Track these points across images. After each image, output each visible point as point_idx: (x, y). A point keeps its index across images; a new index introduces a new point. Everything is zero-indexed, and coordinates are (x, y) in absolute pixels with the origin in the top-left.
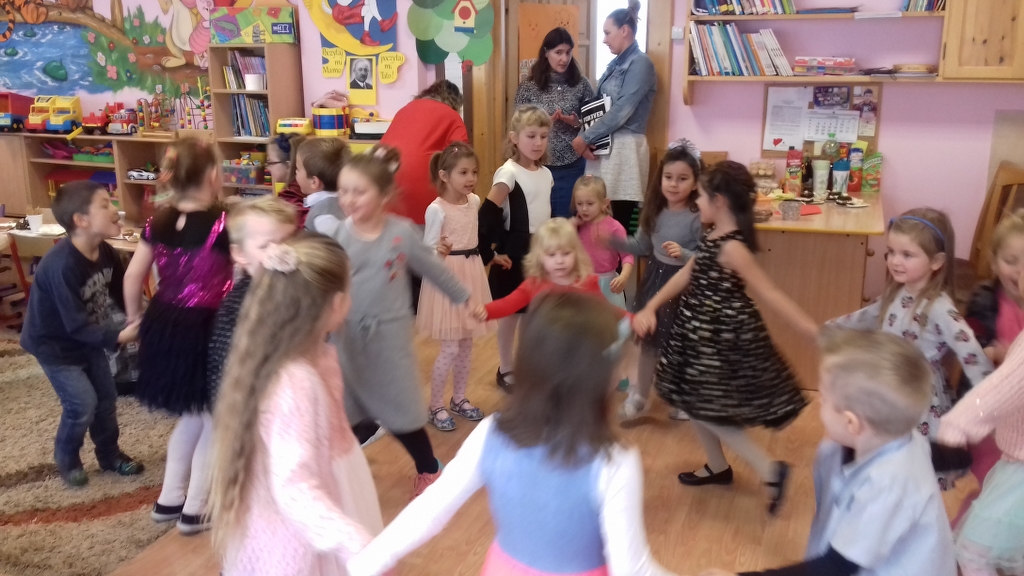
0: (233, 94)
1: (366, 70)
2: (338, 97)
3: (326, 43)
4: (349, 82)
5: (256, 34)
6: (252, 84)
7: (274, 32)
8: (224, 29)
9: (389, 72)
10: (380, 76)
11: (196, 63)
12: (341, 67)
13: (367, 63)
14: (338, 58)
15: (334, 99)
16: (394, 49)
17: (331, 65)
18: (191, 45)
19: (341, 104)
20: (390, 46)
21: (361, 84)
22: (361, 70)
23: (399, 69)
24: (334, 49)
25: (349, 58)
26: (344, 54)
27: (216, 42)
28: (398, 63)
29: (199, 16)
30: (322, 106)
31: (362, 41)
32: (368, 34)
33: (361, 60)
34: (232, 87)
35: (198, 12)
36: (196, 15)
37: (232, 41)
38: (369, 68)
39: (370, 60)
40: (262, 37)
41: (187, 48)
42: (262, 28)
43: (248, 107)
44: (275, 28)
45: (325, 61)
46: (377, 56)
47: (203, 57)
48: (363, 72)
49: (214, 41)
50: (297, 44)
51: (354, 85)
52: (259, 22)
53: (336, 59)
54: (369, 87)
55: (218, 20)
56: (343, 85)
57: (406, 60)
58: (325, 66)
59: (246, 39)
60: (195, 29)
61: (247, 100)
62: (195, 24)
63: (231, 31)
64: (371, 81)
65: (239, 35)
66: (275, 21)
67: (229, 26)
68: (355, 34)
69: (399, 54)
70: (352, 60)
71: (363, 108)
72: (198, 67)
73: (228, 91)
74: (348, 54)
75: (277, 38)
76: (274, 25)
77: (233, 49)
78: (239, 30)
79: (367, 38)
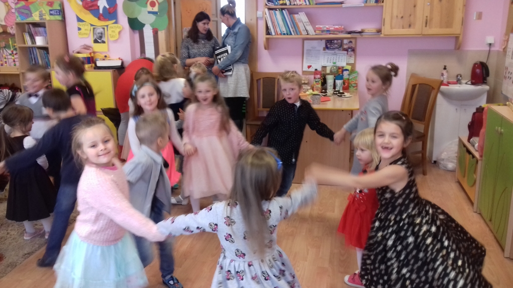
0: (29, 47)
1: (102, 33)
2: (87, 47)
3: (79, 20)
4: (92, 39)
5: (41, 15)
6: (40, 41)
7: (51, 14)
8: (23, 13)
9: (114, 34)
10: (109, 36)
11: (8, 31)
12: (88, 32)
13: (102, 30)
14: (86, 27)
15: (85, 48)
16: (116, 23)
17: (82, 31)
18: (5, 22)
19: (89, 51)
20: (114, 21)
21: (99, 41)
22: (99, 33)
23: (120, 33)
24: (84, 23)
25: (92, 27)
26: (90, 25)
27: (19, 20)
28: (118, 30)
29: (9, 7)
30: (78, 53)
31: (99, 19)
32: (102, 15)
33: (99, 29)
34: (29, 43)
35: (9, 5)
36: (8, 6)
37: (28, 19)
38: (103, 33)
39: (104, 28)
40: (44, 17)
41: (3, 23)
42: (44, 12)
43: (38, 53)
44: (51, 12)
45: (79, 29)
46: (107, 26)
47: (12, 28)
48: (100, 35)
49: (17, 19)
50: (64, 20)
51: (96, 41)
52: (42, 9)
53: (85, 28)
54: (104, 42)
55: (19, 8)
56: (90, 41)
57: (123, 28)
58: (80, 31)
59: (36, 18)
60: (8, 13)
61: (37, 50)
62: (7, 10)
63: (27, 14)
64: (105, 39)
65: (32, 16)
66: (51, 8)
67: (26, 11)
68: (95, 16)
69: (119, 25)
70: (94, 29)
71: (101, 53)
72: (10, 34)
73: (26, 45)
74: (92, 25)
75: (52, 18)
76: (50, 10)
77: (28, 24)
78: (31, 13)
79: (102, 17)
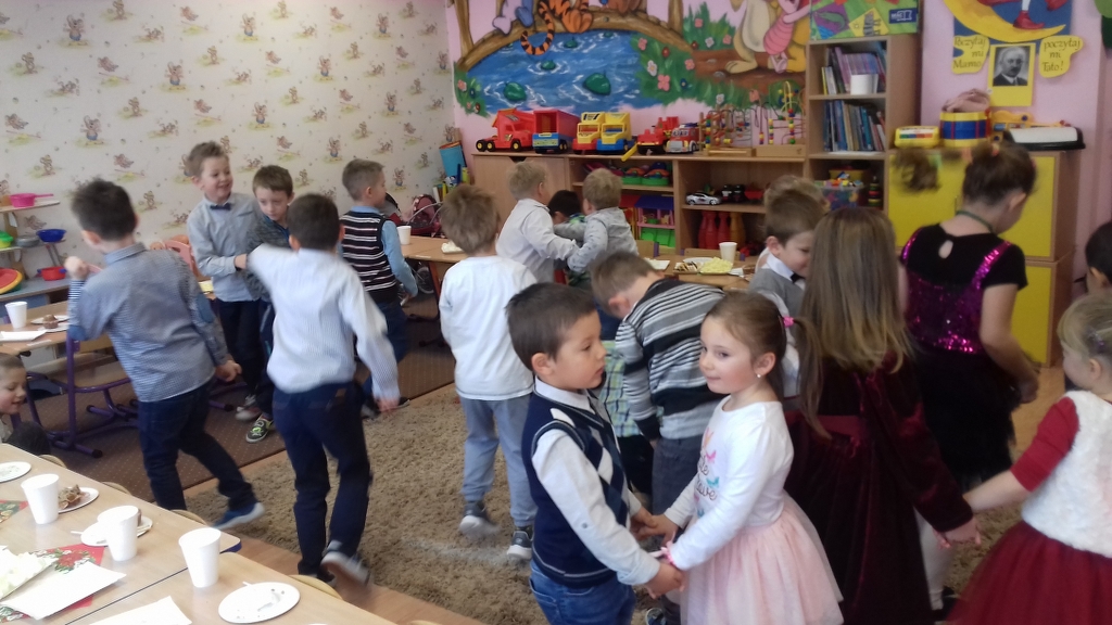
0: (834, 101)
1: (1019, 61)
2: (977, 97)
3: (960, 30)
4: (991, 77)
5: (868, 25)
6: (859, 86)
7: (892, 21)
8: (827, 21)
9: (1056, 61)
10: (1041, 68)
11: (770, 66)
12: (981, 59)
13: (1021, 52)
14: (977, 48)
15: (972, 100)
16: (1066, 32)
17: (966, 57)
18: (765, 44)
19: (984, 107)
20: (1061, 28)
21: (1010, 80)
22: (1011, 61)
23: (1073, 57)
24: (972, 37)
25: (994, 47)
26: (987, 42)
27: (817, 39)
28: (1071, 50)
29: (779, 10)
30: (956, 111)
31: (1017, 24)
33: (1013, 49)
34: (832, 92)
35: (779, 6)
36: (776, 9)
37: (837, 36)
38: (1024, 59)
39: (1027, 49)
40: (876, 28)
41: (761, 49)
42: (876, 17)
43: (844, 112)
44: (894, 16)
45: (957, 53)
46: (1038, 42)
47: (780, 58)
48: (1014, 64)
49: (814, 37)
50: (917, 40)
51: (999, 81)
52: (874, 10)
53: (973, 49)
54: (1022, 82)
55: (821, 11)
56: (983, 80)
57: (1085, 46)
58: (957, 59)
59: (856, 31)
60: (773, 26)
61: (844, 106)
62: (773, 16)
63: (836, 24)
65: (846, 27)
66: (893, 7)
67: (835, 16)
68: (1005, 17)
69: (1074, 38)
70: (998, 50)
71: (1010, 109)
73: (825, 97)
74: (993, 41)
75: (895, 28)
76: (892, 12)
77: (833, 46)
78: (847, 21)
